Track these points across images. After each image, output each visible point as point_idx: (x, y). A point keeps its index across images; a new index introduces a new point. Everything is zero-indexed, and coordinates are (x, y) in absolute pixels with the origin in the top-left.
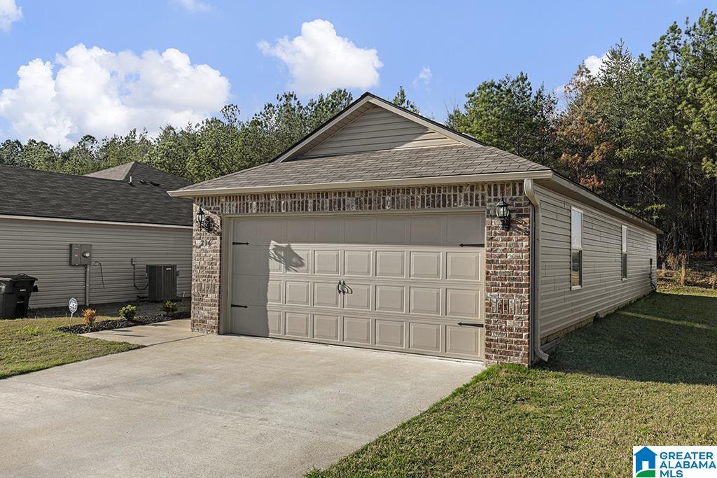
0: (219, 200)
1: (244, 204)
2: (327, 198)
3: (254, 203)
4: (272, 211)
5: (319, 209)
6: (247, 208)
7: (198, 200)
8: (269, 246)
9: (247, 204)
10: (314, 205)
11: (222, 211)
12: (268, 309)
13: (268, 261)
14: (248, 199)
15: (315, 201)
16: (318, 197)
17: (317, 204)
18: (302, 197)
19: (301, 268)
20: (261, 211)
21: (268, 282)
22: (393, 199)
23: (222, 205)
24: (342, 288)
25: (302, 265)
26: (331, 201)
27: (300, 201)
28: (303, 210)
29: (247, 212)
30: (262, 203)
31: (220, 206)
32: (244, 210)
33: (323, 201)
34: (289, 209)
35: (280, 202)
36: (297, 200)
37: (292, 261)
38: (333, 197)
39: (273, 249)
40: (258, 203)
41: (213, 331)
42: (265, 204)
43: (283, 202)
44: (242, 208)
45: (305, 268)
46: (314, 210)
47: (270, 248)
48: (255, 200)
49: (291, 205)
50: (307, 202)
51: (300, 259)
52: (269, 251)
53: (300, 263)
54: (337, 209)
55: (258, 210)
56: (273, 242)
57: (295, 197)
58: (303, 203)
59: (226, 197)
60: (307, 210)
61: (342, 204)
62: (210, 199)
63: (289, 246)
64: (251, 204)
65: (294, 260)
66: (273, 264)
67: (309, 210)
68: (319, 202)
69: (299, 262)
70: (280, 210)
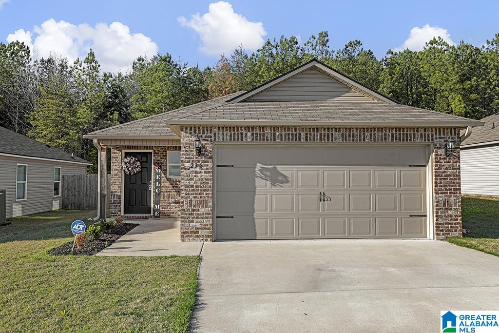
0: (211, 130)
1: (238, 134)
2: (318, 132)
3: (249, 134)
4: (267, 140)
5: (310, 140)
6: (242, 137)
7: (186, 128)
8: (255, 167)
9: (242, 134)
10: (307, 137)
11: (215, 139)
12: (255, 218)
13: (255, 179)
14: (242, 130)
15: (307, 134)
16: (310, 131)
17: (309, 136)
18: (296, 131)
19: (286, 184)
20: (256, 140)
21: (254, 196)
22: (371, 135)
23: (215, 134)
24: (323, 197)
25: (288, 181)
26: (321, 134)
27: (293, 133)
28: (296, 140)
29: (242, 140)
30: (257, 134)
31: (212, 135)
32: (238, 139)
33: (314, 134)
34: (283, 139)
35: (275, 134)
36: (290, 132)
37: (277, 179)
38: (323, 132)
39: (260, 170)
40: (253, 134)
41: (207, 240)
42: (260, 134)
43: (277, 134)
44: (236, 137)
45: (290, 184)
46: (307, 140)
47: (257, 169)
48: (249, 131)
49: (285, 136)
50: (300, 134)
51: (285, 177)
52: (255, 171)
53: (286, 180)
54: (326, 140)
55: (253, 139)
56: (258, 164)
57: (288, 130)
58: (296, 135)
59: (219, 128)
60: (300, 140)
61: (330, 137)
62: (201, 128)
63: (275, 167)
64: (246, 134)
65: (280, 178)
66: (259, 182)
67: (302, 140)
68: (310, 134)
69: (284, 180)
70: (275, 140)
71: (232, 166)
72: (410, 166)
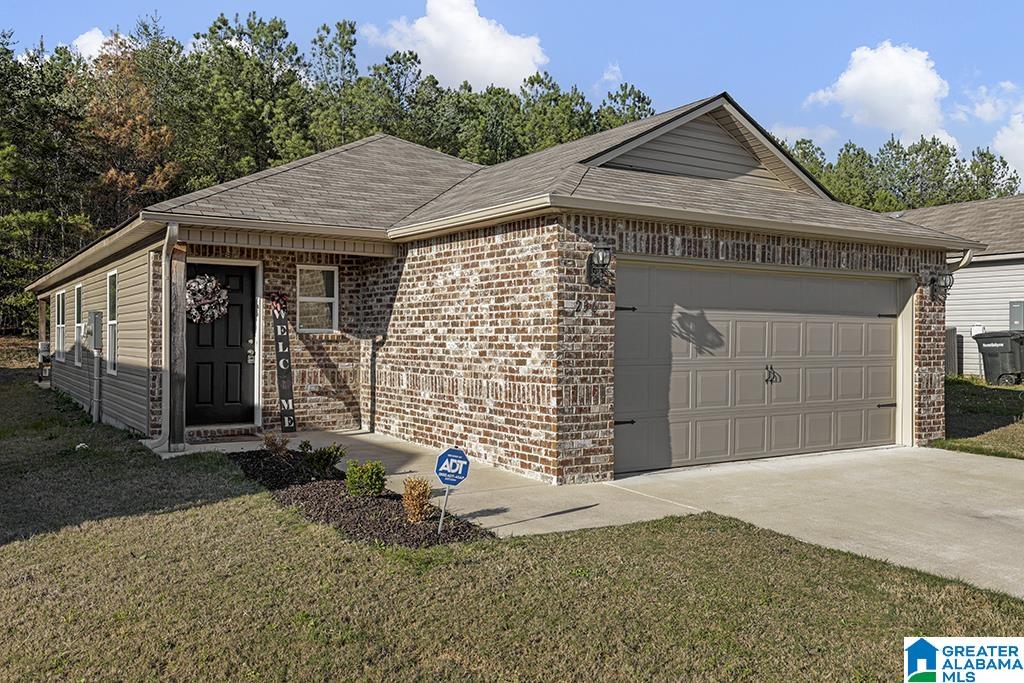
0: (614, 226)
1: (660, 238)
2: (778, 244)
3: (678, 240)
4: (706, 256)
5: (769, 259)
6: (666, 247)
7: (569, 218)
8: (671, 313)
9: (666, 239)
10: (764, 253)
11: (621, 246)
12: (670, 421)
13: (670, 339)
14: (665, 231)
15: (764, 247)
16: (768, 240)
17: (767, 251)
18: (748, 239)
19: (718, 350)
20: (690, 253)
21: (669, 376)
22: (848, 255)
23: (621, 236)
24: (769, 377)
25: (721, 344)
26: (784, 249)
27: (744, 244)
28: (749, 259)
29: (666, 253)
30: (690, 241)
31: (616, 237)
32: (659, 250)
33: (774, 250)
34: (730, 256)
35: (718, 242)
36: (740, 242)
37: (706, 339)
38: (786, 245)
39: (678, 319)
40: (683, 240)
41: (605, 476)
42: (695, 243)
43: (721, 243)
44: (657, 246)
45: (723, 349)
46: (763, 260)
47: (674, 318)
48: (677, 234)
49: (733, 250)
50: (754, 246)
51: (718, 334)
52: (671, 322)
53: (718, 341)
54: (790, 262)
55: (684, 252)
56: (676, 307)
57: (737, 238)
58: (749, 248)
59: (628, 222)
60: (754, 259)
61: (796, 256)
62: (596, 220)
63: (703, 314)
64: (673, 240)
65: (710, 336)
66: (677, 343)
67: (757, 260)
68: (769, 249)
69: (717, 340)
70: (717, 256)
71: (634, 309)
72: (880, 316)
